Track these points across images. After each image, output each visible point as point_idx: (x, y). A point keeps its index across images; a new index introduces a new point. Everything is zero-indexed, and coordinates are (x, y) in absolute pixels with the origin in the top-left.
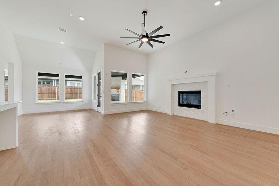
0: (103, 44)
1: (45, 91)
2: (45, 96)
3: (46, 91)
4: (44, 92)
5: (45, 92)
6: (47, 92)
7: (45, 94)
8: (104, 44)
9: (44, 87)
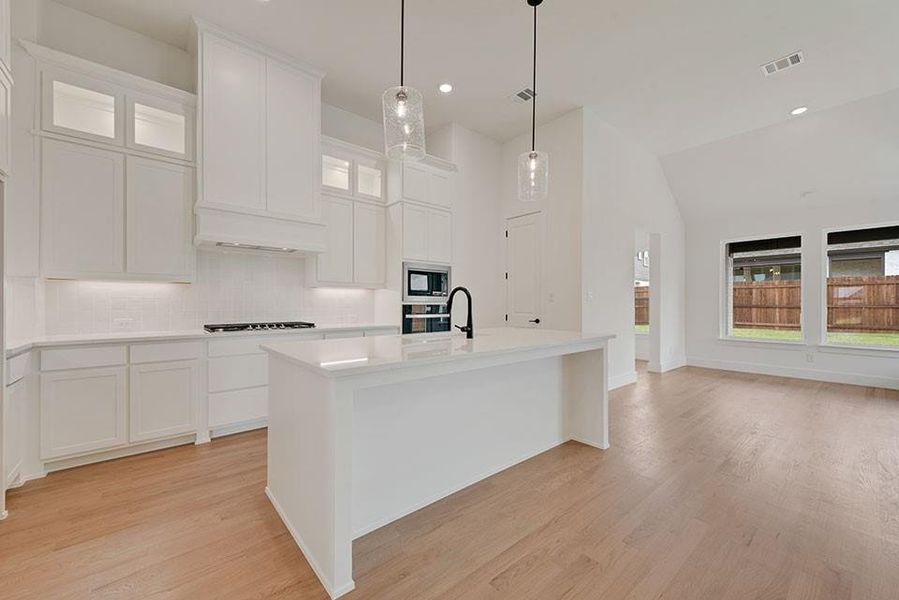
1: (777, 298)
2: (777, 314)
3: (781, 299)
4: (774, 304)
5: (777, 303)
6: (785, 302)
7: (777, 310)
9: (773, 284)
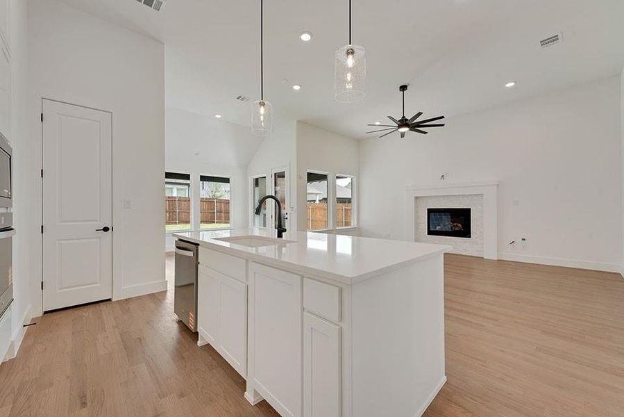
0: (296, 122)
8: (298, 121)
